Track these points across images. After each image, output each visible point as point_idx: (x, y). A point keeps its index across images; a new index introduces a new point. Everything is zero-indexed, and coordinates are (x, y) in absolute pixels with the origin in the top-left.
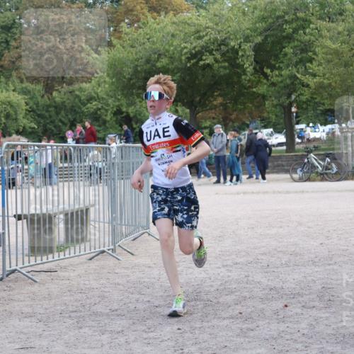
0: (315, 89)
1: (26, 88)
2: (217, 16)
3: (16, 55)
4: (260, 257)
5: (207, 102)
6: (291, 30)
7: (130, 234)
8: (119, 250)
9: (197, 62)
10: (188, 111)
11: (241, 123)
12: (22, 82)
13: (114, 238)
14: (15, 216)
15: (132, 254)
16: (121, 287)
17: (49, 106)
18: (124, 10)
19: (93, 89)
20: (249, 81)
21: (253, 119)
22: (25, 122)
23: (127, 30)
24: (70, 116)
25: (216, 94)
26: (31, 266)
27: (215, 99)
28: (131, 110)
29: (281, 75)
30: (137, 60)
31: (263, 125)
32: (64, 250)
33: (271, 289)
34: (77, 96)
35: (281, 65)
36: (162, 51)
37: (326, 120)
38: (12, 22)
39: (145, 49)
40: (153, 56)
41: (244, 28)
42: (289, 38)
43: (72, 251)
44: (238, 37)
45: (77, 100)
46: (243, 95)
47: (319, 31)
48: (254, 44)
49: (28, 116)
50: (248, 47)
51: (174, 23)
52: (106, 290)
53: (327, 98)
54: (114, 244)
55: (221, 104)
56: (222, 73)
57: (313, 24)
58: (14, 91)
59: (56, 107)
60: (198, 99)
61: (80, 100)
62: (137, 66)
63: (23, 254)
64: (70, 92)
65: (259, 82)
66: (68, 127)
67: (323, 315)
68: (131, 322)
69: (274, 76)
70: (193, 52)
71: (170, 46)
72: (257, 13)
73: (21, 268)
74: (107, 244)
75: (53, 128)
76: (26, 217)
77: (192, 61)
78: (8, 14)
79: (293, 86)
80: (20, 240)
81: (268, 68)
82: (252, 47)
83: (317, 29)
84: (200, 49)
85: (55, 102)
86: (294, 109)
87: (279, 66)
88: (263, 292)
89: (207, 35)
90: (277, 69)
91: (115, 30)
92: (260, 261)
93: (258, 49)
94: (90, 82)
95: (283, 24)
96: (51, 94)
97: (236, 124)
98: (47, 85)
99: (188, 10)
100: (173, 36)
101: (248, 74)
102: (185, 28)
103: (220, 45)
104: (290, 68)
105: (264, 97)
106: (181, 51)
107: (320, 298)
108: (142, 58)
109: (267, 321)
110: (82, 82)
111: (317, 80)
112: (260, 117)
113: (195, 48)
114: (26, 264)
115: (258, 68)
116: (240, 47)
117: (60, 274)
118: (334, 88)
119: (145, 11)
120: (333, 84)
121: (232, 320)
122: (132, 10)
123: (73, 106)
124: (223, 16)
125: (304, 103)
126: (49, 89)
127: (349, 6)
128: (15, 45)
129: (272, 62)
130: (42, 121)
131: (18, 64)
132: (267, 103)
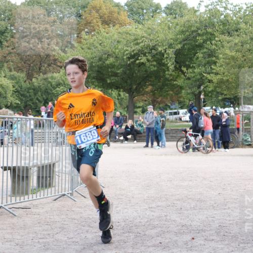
0: (217, 84)
1: (13, 75)
2: (150, 29)
3: (7, 52)
4: (175, 202)
5: (141, 89)
6: (202, 41)
8: (75, 194)
9: (135, 61)
10: (127, 95)
11: (164, 104)
12: (11, 71)
13: (72, 185)
14: (2, 167)
15: (85, 197)
16: (76, 221)
17: (29, 89)
18: (85, 22)
19: (61, 78)
20: (171, 75)
21: (173, 102)
22: (12, 99)
23: (86, 37)
24: (44, 96)
25: (147, 84)
26: (12, 204)
27: (147, 87)
29: (194, 72)
30: (93, 58)
31: (180, 106)
32: (36, 193)
33: (183, 226)
34: (50, 82)
35: (194, 65)
36: (110, 53)
37: (225, 104)
38: (5, 28)
39: (98, 50)
40: (104, 56)
41: (168, 38)
42: (201, 46)
43: (42, 194)
44: (164, 44)
45: (49, 85)
46: (167, 85)
47: (221, 42)
48: (175, 50)
49: (14, 95)
50: (171, 52)
51: (120, 33)
52: (65, 223)
53: (225, 90)
54: (72, 190)
55: (152, 91)
56: (152, 70)
57: (217, 37)
58: (5, 77)
59: (34, 90)
60: (135, 87)
61: (52, 85)
62: (92, 62)
63: (7, 194)
64: (45, 79)
65: (178, 76)
66: (42, 104)
67: (219, 246)
69: (189, 73)
70: (133, 53)
71: (116, 49)
72: (178, 28)
73: (5, 205)
74: (67, 190)
75: (32, 104)
76: (10, 168)
77: (131, 60)
78: (3, 23)
79: (201, 81)
80: (5, 184)
81: (184, 67)
82: (174, 52)
83: (220, 41)
84: (137, 52)
85: (34, 86)
86: (202, 97)
87: (193, 66)
88: (177, 228)
89: (142, 42)
90: (191, 68)
91: (78, 37)
92: (175, 205)
93: (178, 53)
94: (59, 73)
95: (196, 36)
96: (31, 80)
97: (161, 106)
98: (28, 73)
99: (130, 24)
100: (118, 42)
101: (170, 70)
102: (127, 37)
103: (151, 50)
104: (201, 68)
105: (181, 88)
106: (124, 52)
107: (218, 233)
108: (96, 57)
109: (179, 249)
110: (53, 73)
111: (219, 77)
112: (178, 101)
113: (134, 51)
114: (9, 203)
116: (165, 51)
117: (33, 210)
118: (231, 83)
119: (100, 24)
120: (230, 80)
121: (154, 248)
122: (90, 23)
123: (46, 89)
124: (154, 29)
125: (210, 92)
126: (30, 76)
127: (242, 26)
128: (7, 44)
129: (187, 63)
130: (24, 99)
131: (9, 58)
132: (183, 91)
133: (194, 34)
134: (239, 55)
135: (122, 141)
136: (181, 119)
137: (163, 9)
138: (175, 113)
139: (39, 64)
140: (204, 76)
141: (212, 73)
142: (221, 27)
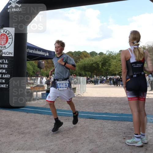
10: (90, 73)
20: (100, 68)
25: (95, 70)
28: (81, 73)
35: (106, 66)
42: (107, 62)
50: (101, 63)
60: (92, 71)
72: (102, 58)
79: (107, 70)
99: (91, 57)
103: (96, 63)
105: (103, 71)
108: (83, 64)
112: (102, 75)
115: (102, 66)
120: (114, 69)
122: (82, 57)
124: (97, 58)
125: (109, 72)
127: (116, 57)
133: (106, 59)
134: (116, 64)
135: (89, 83)
137: (98, 54)
142: (112, 58)
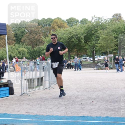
0: (100, 47)
1: (27, 47)
2: (75, 29)
3: (25, 39)
4: (86, 89)
5: (73, 50)
6: (94, 32)
7: (53, 84)
8: (50, 88)
9: (70, 40)
12: (26, 45)
14: (24, 79)
15: (54, 89)
17: (33, 51)
18: (52, 27)
19: (44, 47)
20: (83, 45)
21: (84, 54)
24: (38, 54)
26: (29, 92)
27: (75, 49)
29: (91, 44)
31: (87, 56)
32: (37, 88)
33: (89, 97)
37: (103, 54)
38: (24, 31)
40: (59, 39)
43: (39, 88)
44: (80, 34)
46: (82, 48)
49: (28, 54)
51: (64, 31)
53: (103, 49)
55: (76, 51)
57: (99, 31)
58: (24, 48)
59: (35, 52)
60: (70, 49)
61: (41, 50)
63: (27, 89)
64: (39, 48)
65: (86, 45)
67: (102, 104)
68: (54, 106)
69: (89, 44)
71: (63, 36)
73: (26, 92)
74: (48, 86)
76: (27, 79)
78: (23, 29)
81: (88, 42)
84: (71, 37)
85: (35, 50)
86: (94, 52)
88: (87, 98)
89: (72, 33)
90: (90, 42)
91: (50, 32)
93: (85, 37)
97: (80, 56)
99: (68, 27)
100: (64, 34)
101: (83, 43)
103: (76, 36)
104: (94, 42)
105: (87, 49)
107: (101, 100)
109: (88, 105)
110: (42, 45)
111: (100, 45)
112: (86, 54)
113: (69, 37)
115: (85, 41)
116: (81, 36)
117: (36, 94)
118: (105, 47)
119: (57, 27)
121: (79, 105)
122: (54, 27)
123: (39, 51)
125: (97, 50)
126: (33, 47)
127: (108, 26)
128: (25, 36)
129: (89, 40)
130: (31, 55)
131: (25, 41)
132: (88, 50)
133: (91, 30)
135: (66, 69)
136: (87, 60)
137: (79, 21)
138: (85, 58)
139: (36, 42)
140: (95, 45)
141: (98, 43)
142: (100, 27)
